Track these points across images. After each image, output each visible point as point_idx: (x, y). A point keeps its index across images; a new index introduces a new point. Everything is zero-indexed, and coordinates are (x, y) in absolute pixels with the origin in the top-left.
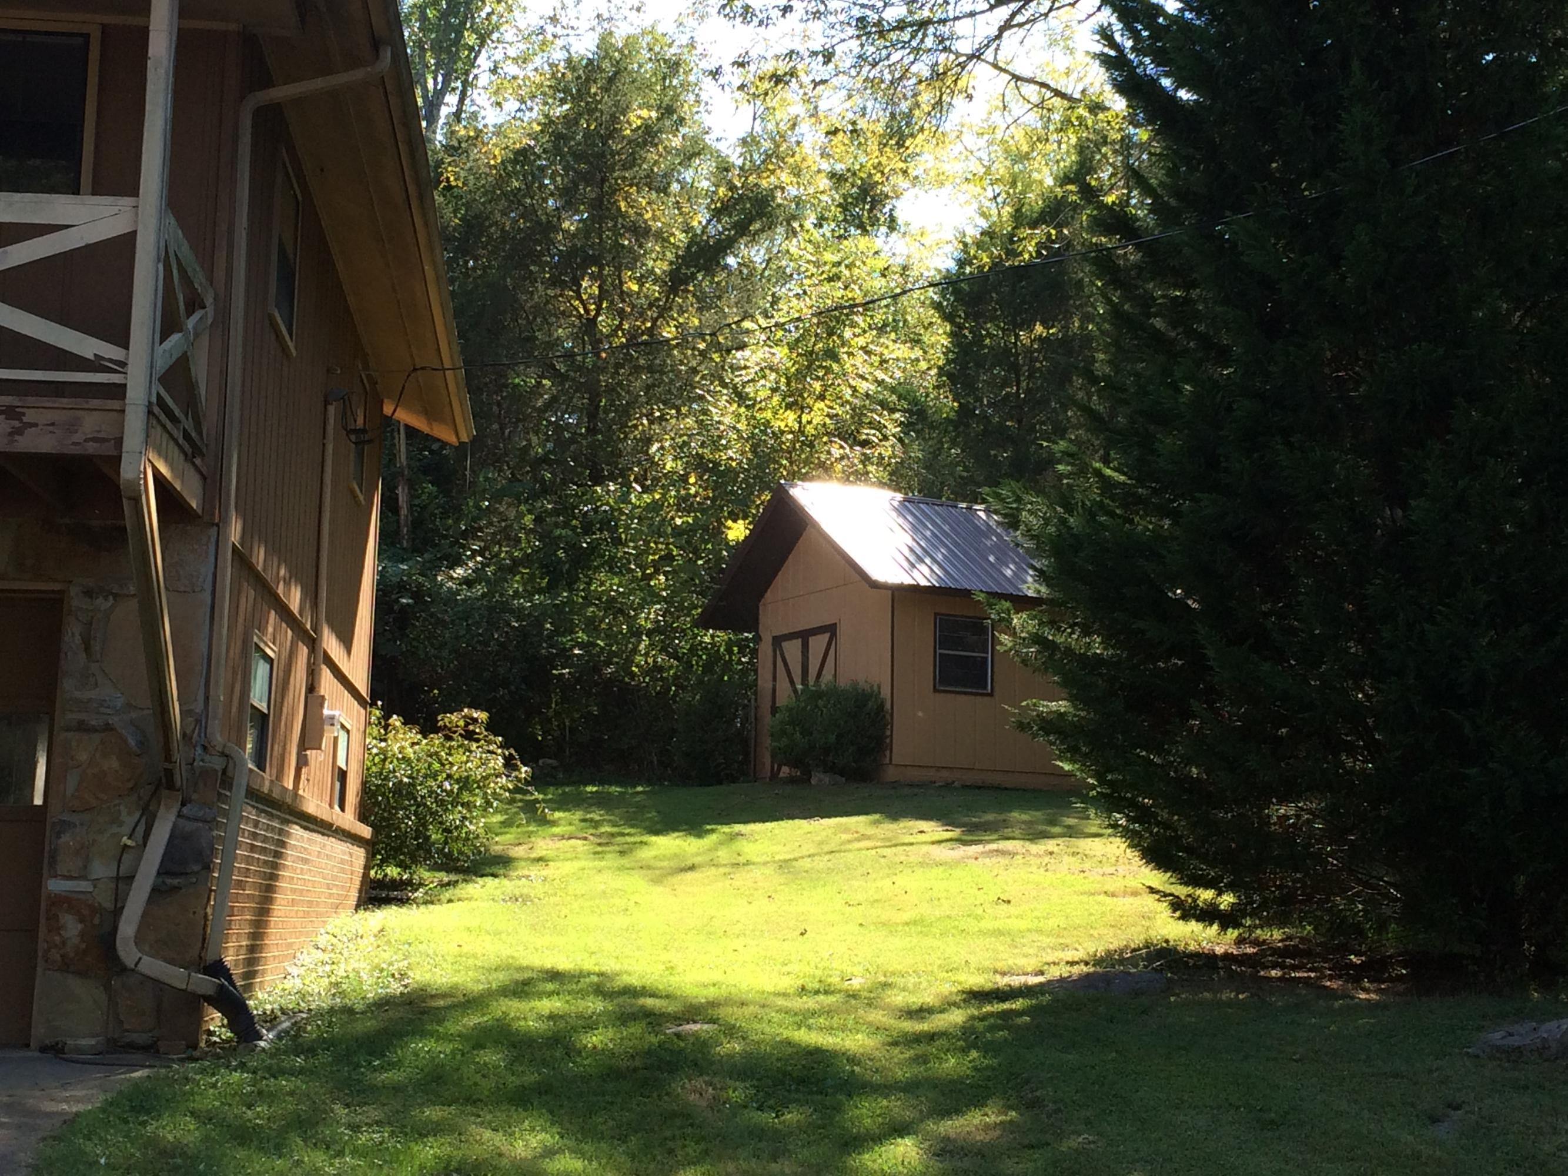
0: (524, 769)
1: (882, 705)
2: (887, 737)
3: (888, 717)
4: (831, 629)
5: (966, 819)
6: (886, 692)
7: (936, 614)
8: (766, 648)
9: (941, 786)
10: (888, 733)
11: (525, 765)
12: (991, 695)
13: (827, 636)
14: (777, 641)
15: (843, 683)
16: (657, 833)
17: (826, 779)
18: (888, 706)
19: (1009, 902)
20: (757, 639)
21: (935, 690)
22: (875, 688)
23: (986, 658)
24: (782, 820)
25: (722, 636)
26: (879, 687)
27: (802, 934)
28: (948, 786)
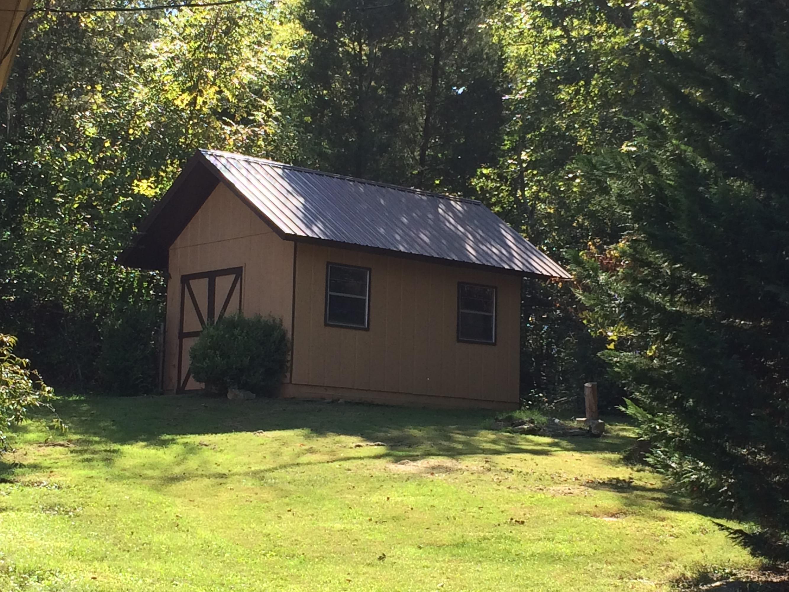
0: (48, 389)
1: (283, 336)
2: (288, 361)
3: (289, 345)
4: (238, 272)
5: (382, 434)
6: (287, 324)
7: (328, 263)
8: (175, 285)
9: (328, 403)
10: (289, 358)
11: (48, 386)
12: (367, 330)
13: (232, 277)
14: (186, 280)
15: (248, 314)
16: (123, 442)
17: (241, 394)
18: (289, 335)
19: (523, 523)
20: (167, 277)
21: (326, 325)
22: (278, 321)
23: (365, 300)
24: (231, 432)
25: (136, 273)
26: (281, 321)
27: (380, 558)
28: (334, 402)
